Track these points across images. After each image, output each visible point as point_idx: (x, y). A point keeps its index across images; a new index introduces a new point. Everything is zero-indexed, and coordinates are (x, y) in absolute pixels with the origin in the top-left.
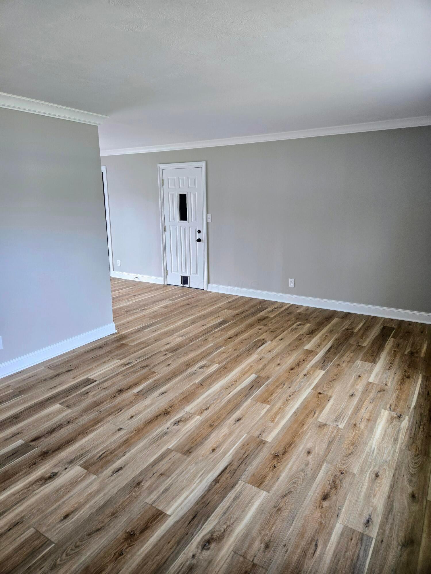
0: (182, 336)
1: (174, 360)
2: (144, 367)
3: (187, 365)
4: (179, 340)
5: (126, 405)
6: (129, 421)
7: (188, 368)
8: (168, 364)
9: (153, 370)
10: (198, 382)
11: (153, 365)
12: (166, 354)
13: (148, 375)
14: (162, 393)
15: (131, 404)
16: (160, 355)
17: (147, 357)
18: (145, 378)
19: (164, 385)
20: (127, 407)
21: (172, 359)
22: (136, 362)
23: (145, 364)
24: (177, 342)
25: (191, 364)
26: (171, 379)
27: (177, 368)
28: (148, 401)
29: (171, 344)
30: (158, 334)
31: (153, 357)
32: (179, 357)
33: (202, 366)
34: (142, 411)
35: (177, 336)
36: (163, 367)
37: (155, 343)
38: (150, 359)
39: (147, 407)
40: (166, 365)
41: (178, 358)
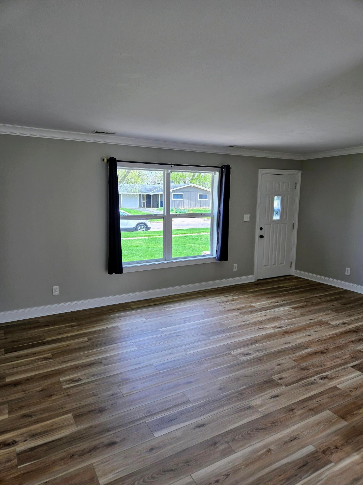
0: (250, 408)
1: (272, 369)
2: (305, 369)
3: (260, 360)
4: (256, 401)
5: (315, 342)
6: (311, 334)
7: (261, 357)
8: (279, 366)
9: (296, 363)
10: (258, 343)
11: (296, 369)
12: (280, 379)
13: (300, 359)
14: (289, 343)
15: (311, 342)
16: (287, 379)
17: (303, 382)
18: (303, 358)
19: (286, 348)
20: (314, 341)
21: (274, 370)
22: (315, 377)
23: (305, 373)
24: (261, 396)
25: (257, 360)
26: (280, 352)
27: (271, 359)
28: (299, 341)
29: (268, 396)
30: (287, 427)
31: (295, 379)
32: (265, 372)
33: (247, 356)
34: (304, 337)
35: (257, 411)
36: (285, 364)
37: (293, 404)
38: (299, 377)
39: (300, 338)
40: (282, 366)
41: (267, 371)
